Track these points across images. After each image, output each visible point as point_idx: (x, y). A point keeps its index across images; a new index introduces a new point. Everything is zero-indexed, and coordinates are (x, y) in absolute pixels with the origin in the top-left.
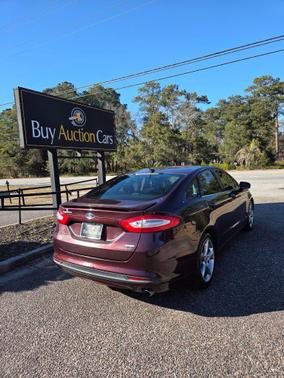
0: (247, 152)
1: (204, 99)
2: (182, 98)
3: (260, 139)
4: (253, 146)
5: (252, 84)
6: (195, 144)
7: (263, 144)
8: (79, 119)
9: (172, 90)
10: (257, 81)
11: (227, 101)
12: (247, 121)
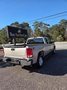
0: (59, 37)
1: (49, 25)
2: (44, 25)
7: (63, 36)
9: (41, 23)
10: (61, 20)
11: (54, 25)
12: (59, 30)
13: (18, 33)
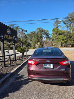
0: (37, 45)
1: (26, 31)
2: (20, 30)
3: (40, 42)
4: (39, 43)
5: (37, 29)
6: (25, 42)
7: (41, 43)
8: (9, 32)
9: (18, 28)
10: (38, 28)
11: (32, 32)
12: (37, 38)
13: (7, 34)
